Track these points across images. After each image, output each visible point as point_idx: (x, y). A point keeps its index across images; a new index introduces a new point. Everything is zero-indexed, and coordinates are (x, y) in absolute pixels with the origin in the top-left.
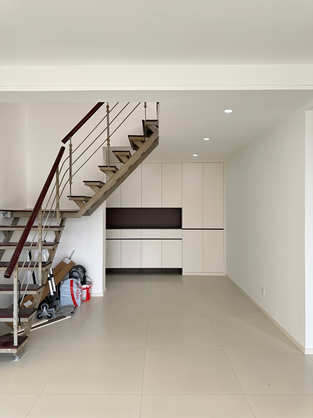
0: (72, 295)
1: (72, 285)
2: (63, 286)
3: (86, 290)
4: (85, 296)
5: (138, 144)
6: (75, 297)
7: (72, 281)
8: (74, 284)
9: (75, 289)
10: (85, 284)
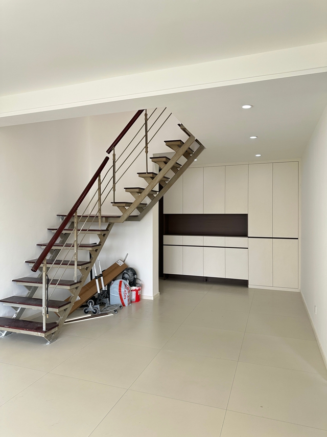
0: (120, 295)
1: (120, 286)
2: (113, 285)
3: (135, 292)
4: (134, 297)
6: (123, 297)
7: (121, 282)
8: (123, 285)
9: (123, 290)
10: (135, 286)
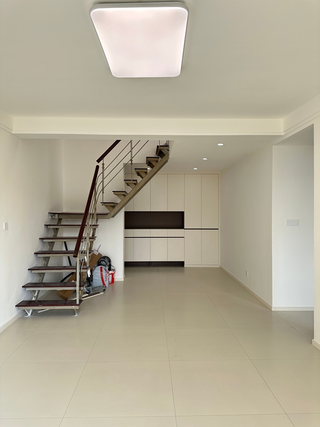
0: (102, 278)
2: (95, 271)
3: (111, 275)
4: (110, 280)
5: (154, 163)
6: (104, 280)
7: (101, 268)
8: (103, 270)
9: (104, 273)
10: (111, 271)
